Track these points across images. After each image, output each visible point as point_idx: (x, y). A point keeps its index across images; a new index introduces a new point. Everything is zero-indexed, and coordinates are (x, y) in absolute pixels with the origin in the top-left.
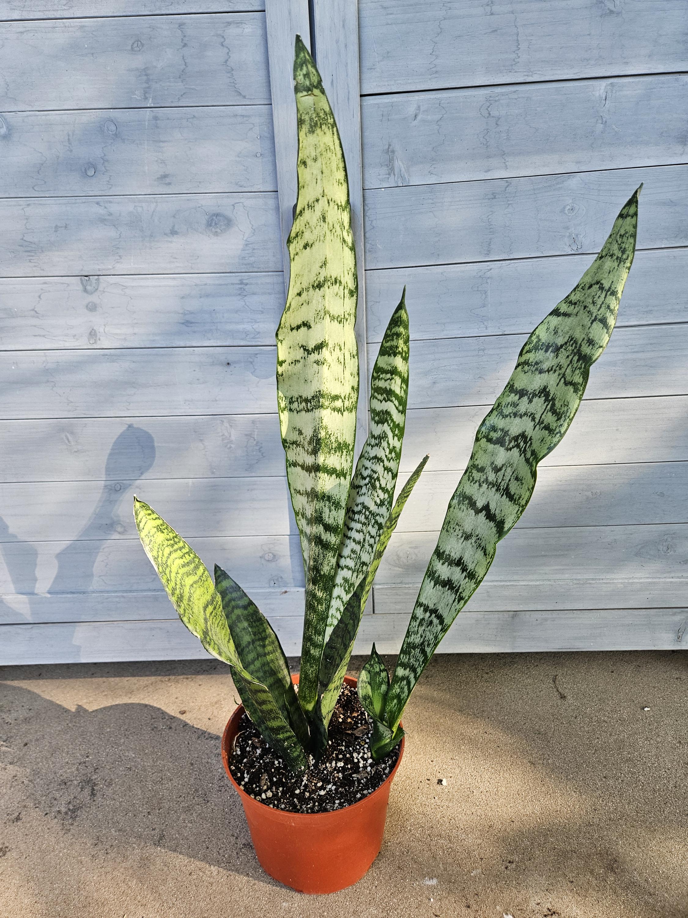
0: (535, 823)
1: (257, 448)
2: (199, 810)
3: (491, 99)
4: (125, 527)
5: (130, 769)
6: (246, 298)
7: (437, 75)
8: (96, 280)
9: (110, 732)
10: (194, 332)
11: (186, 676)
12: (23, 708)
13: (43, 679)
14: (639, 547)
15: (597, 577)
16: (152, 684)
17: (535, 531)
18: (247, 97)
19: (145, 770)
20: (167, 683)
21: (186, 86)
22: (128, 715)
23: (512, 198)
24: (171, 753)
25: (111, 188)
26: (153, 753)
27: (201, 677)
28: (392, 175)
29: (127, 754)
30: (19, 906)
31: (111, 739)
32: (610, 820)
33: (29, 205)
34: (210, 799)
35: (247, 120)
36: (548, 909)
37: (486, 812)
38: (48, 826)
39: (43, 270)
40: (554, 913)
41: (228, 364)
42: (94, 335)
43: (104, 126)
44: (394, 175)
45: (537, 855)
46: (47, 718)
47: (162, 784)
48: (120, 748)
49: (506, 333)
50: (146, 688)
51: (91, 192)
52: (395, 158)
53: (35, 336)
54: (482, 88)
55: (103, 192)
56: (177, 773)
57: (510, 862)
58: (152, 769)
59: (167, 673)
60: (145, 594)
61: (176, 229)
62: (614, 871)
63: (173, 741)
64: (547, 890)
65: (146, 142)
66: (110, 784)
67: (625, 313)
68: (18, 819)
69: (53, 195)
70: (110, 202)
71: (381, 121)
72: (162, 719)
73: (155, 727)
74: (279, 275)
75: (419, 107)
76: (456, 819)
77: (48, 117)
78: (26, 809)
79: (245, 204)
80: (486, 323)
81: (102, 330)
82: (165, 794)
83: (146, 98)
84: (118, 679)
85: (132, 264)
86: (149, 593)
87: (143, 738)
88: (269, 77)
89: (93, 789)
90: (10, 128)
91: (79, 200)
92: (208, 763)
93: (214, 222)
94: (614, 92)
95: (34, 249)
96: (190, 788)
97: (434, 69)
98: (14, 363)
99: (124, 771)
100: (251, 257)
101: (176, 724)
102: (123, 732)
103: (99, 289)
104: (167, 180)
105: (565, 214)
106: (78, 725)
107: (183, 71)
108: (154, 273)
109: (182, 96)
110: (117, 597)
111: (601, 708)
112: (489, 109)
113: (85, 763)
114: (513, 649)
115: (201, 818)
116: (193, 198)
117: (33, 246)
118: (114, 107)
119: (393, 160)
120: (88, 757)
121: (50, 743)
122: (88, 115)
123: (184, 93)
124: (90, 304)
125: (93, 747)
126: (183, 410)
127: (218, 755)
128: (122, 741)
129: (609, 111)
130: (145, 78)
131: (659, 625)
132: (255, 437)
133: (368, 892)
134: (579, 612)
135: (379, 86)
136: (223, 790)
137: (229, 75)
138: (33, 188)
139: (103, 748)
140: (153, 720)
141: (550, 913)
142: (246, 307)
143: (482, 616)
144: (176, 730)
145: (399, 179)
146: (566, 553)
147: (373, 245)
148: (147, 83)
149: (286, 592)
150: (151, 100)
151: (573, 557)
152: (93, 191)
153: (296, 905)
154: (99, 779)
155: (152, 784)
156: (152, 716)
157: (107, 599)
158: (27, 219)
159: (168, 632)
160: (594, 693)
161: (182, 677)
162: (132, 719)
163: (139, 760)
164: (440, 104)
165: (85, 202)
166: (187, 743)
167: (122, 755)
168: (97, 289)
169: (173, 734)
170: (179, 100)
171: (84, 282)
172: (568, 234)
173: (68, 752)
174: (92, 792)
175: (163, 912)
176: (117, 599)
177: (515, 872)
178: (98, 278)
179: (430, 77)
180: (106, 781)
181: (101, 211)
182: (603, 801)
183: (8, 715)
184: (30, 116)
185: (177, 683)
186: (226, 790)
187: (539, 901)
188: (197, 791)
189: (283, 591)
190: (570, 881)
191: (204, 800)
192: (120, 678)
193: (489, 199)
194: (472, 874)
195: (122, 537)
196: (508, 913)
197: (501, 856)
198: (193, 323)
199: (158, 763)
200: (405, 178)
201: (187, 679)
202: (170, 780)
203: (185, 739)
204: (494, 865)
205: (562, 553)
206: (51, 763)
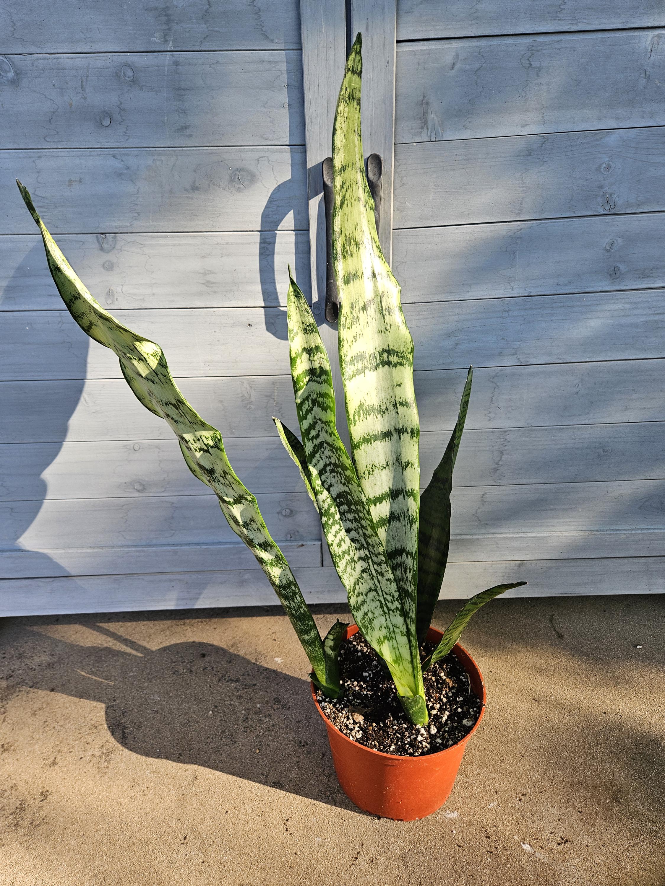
0: (543, 757)
1: (277, 408)
2: (228, 751)
3: (533, 48)
4: (144, 485)
5: (157, 712)
6: (268, 258)
7: (477, 21)
8: (113, 238)
9: (133, 676)
10: (215, 292)
11: (200, 620)
12: (45, 654)
13: (61, 624)
14: (645, 500)
15: (602, 529)
16: (168, 628)
17: (546, 486)
18: (274, 41)
19: (172, 713)
20: (183, 626)
21: (209, 29)
22: (148, 660)
23: (547, 155)
24: (195, 696)
25: (127, 140)
26: (177, 696)
27: (215, 620)
28: (425, 129)
29: (152, 697)
30: (67, 847)
31: (135, 682)
32: (612, 753)
33: (40, 157)
34: (237, 740)
35: (275, 67)
36: (561, 837)
37: (498, 747)
38: (84, 770)
39: (57, 227)
40: (567, 841)
41: (249, 325)
42: (112, 295)
43: (121, 72)
44: (427, 129)
45: (547, 788)
46: (70, 663)
47: (190, 726)
48: (145, 692)
49: (531, 294)
50: (162, 633)
51: (106, 144)
52: (429, 110)
53: (49, 295)
54: (525, 37)
55: (119, 144)
56: (203, 715)
57: (523, 795)
58: (178, 712)
59: (182, 618)
60: (165, 548)
61: (197, 184)
62: (619, 801)
63: (195, 684)
64: (559, 820)
65: (166, 90)
66: (139, 727)
67: (651, 275)
68: (54, 763)
69: (66, 147)
70: (128, 155)
71: (417, 70)
72: (182, 663)
73: (176, 671)
74: (303, 234)
75: (457, 55)
76: (470, 754)
77: (61, 61)
78: (60, 754)
79: (270, 158)
80: (512, 284)
81: (119, 290)
82: (193, 736)
83: (166, 41)
84: (134, 623)
85: (150, 221)
86: (169, 548)
87: (166, 681)
88: (300, 19)
89: (124, 733)
90: (19, 73)
91: (94, 152)
92: (231, 705)
93: (237, 177)
94: (661, 43)
95: (46, 205)
96: (216, 730)
97: (476, 15)
98: (28, 323)
99: (152, 714)
100: (275, 214)
101: (196, 667)
102: (145, 676)
103: (116, 247)
104: (188, 132)
105: (601, 172)
106: (101, 669)
107: (206, 12)
108: (174, 231)
109: (204, 38)
110: (138, 551)
111: (596, 647)
112: (530, 59)
113: (112, 706)
114: (518, 595)
115: (231, 758)
116: (215, 151)
117: (46, 201)
118: (132, 51)
119: (427, 113)
120: (115, 701)
121: (76, 688)
122: (104, 58)
123: (207, 36)
124: (107, 263)
125: (118, 691)
126: (202, 372)
127: (240, 697)
128: (146, 684)
129: (653, 64)
130: (164, 18)
131: (656, 571)
132: (275, 398)
133: (395, 826)
134: (582, 561)
135: (417, 31)
136: (249, 731)
137: (256, 16)
138: (44, 138)
139: (129, 692)
140: (173, 664)
141: (563, 841)
142: (269, 267)
143: (490, 566)
144: (196, 673)
145: (433, 134)
146: (574, 506)
147: (402, 203)
148: (168, 24)
149: (303, 545)
150: (171, 43)
151: (580, 510)
152: (108, 142)
153: (329, 840)
154: (128, 722)
155: (179, 726)
156: (172, 659)
157: (127, 553)
158: (38, 172)
159: (187, 583)
160: (588, 631)
161: (196, 620)
162: (153, 663)
163: (165, 703)
164: (479, 52)
165: (100, 155)
166: (208, 686)
167: (147, 699)
168: (114, 248)
169: (194, 678)
170: (202, 43)
171: (101, 240)
172: (601, 193)
173: (95, 696)
174: (123, 735)
175: (204, 849)
176: (137, 554)
177: (528, 804)
178: (115, 236)
179: (470, 23)
180: (135, 724)
181: (117, 164)
182: (604, 736)
183: (31, 661)
184: (41, 59)
185: (192, 627)
186: (251, 731)
187: (553, 831)
188: (223, 732)
189: (300, 544)
190: (579, 812)
191: (232, 740)
192: (136, 623)
193: (524, 156)
194: (489, 807)
195: (141, 495)
196: (525, 842)
197: (514, 789)
198: (214, 283)
199: (183, 706)
200: (439, 132)
201: (202, 622)
202: (197, 722)
203: (207, 682)
204: (509, 797)
205: (570, 507)
206: (79, 707)
